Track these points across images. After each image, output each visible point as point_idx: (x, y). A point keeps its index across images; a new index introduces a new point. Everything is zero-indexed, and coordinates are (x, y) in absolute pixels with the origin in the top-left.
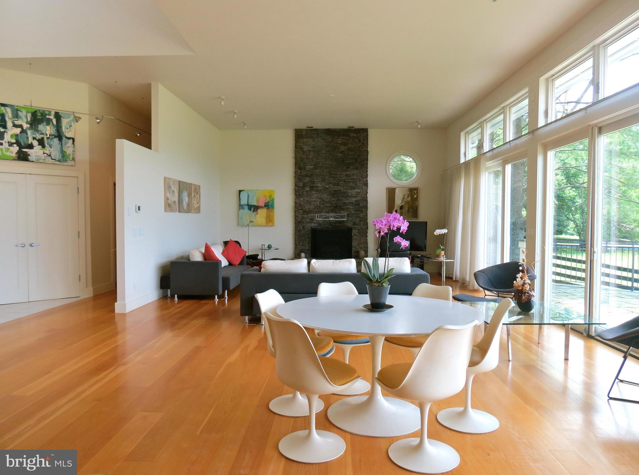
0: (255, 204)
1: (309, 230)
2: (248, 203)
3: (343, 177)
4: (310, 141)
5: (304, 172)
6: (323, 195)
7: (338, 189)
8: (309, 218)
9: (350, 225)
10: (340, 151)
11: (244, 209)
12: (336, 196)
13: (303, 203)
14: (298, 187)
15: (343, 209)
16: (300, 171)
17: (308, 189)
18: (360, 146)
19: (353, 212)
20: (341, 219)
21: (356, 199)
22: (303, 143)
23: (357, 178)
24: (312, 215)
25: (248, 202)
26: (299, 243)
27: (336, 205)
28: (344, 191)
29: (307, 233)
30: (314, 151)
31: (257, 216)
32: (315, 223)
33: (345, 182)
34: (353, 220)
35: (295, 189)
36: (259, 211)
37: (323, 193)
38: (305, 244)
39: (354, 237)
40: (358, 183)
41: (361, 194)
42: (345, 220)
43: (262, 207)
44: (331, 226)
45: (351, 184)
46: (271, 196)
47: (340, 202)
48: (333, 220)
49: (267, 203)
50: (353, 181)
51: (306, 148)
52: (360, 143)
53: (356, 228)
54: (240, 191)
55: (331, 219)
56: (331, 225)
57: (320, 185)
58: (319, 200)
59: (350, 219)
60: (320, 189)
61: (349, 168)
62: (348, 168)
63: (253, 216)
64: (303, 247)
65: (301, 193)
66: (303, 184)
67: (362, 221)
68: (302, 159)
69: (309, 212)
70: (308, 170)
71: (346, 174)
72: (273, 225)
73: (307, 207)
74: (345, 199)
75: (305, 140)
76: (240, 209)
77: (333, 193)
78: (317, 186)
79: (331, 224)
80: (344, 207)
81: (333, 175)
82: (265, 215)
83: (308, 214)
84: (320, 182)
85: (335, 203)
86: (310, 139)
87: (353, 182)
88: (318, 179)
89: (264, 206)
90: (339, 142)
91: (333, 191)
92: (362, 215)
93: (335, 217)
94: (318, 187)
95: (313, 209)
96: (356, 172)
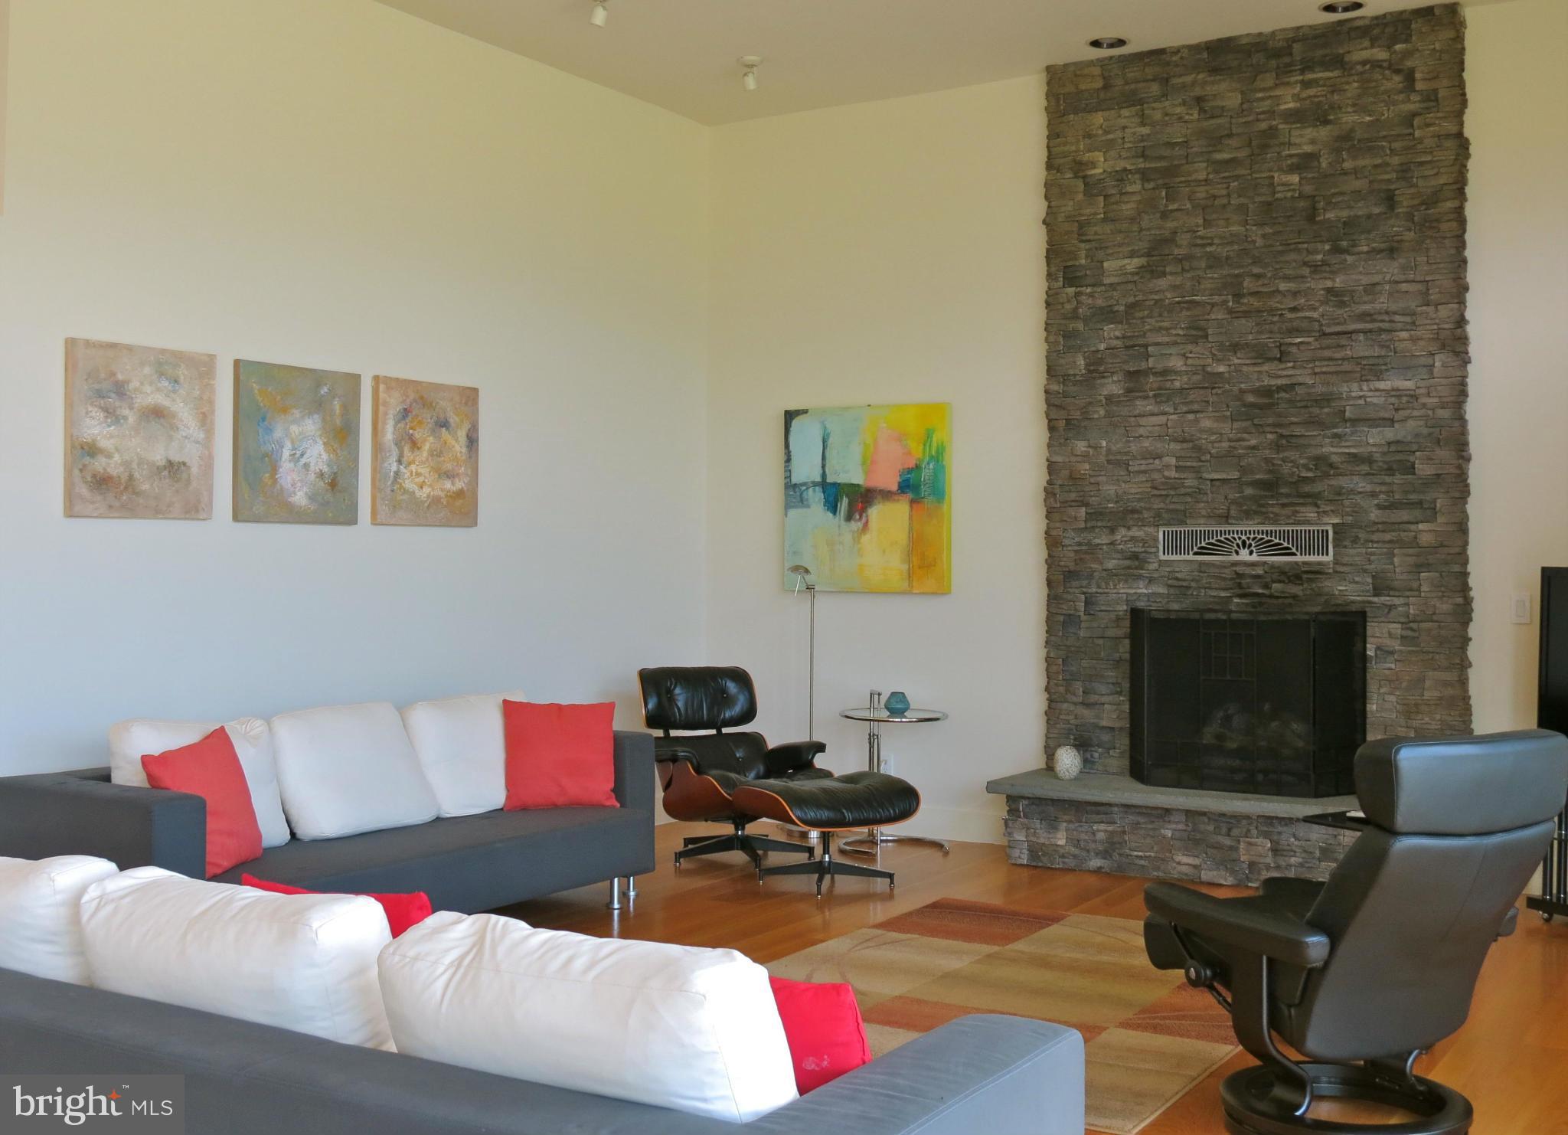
0: (857, 478)
1: (1118, 619)
2: (824, 475)
3: (1315, 309)
4: (1123, 122)
5: (1091, 295)
6: (1197, 421)
7: (1279, 382)
8: (1122, 551)
9: (1349, 591)
10: (1291, 156)
11: (808, 506)
12: (1270, 421)
13: (1087, 466)
14: (1065, 379)
15: (1313, 499)
16: (1071, 290)
17: (1113, 386)
18: (1414, 115)
19: (1374, 515)
20: (1299, 558)
21: (1389, 434)
22: (1088, 135)
23: (1393, 307)
24: (1136, 532)
25: (823, 467)
26: (1067, 691)
27: (1270, 472)
28: (1320, 389)
29: (1111, 633)
30: (1145, 175)
31: (865, 538)
32: (1151, 580)
33: (1325, 334)
34: (1370, 562)
35: (1046, 392)
36: (875, 512)
37: (1196, 407)
38: (1093, 698)
39: (1379, 671)
40: (1404, 335)
41: (1424, 405)
42: (1319, 563)
43: (887, 495)
44: (1241, 596)
45: (1361, 348)
46: (929, 435)
47: (1292, 454)
48: (1253, 564)
49: (910, 471)
50: (1369, 326)
51: (1101, 164)
52: (1414, 97)
53: (1393, 613)
54: (790, 416)
55: (1244, 555)
56: (1238, 591)
57: (1177, 363)
58: (1173, 445)
59: (1354, 554)
60: (1177, 384)
61: (1346, 251)
62: (1337, 250)
63: (848, 538)
64: (1086, 713)
65: (1077, 415)
66: (1087, 365)
67: (1426, 566)
68: (1081, 227)
69: (1126, 515)
70: (1111, 285)
71: (1329, 291)
72: (942, 590)
73: (1110, 489)
74: (1324, 436)
75: (1098, 119)
76: (788, 507)
77: (1253, 405)
78: (1160, 367)
79: (1240, 586)
80: (1318, 487)
81: (1252, 300)
82: (902, 537)
83: (1113, 530)
84: (1175, 343)
85: (1267, 460)
86: (1125, 112)
87: (1370, 331)
88: (1167, 329)
89: (894, 487)
90: (1283, 107)
91: (1256, 392)
92: (1426, 533)
93: (1268, 547)
94: (1165, 372)
95: (1139, 500)
96: (1391, 269)
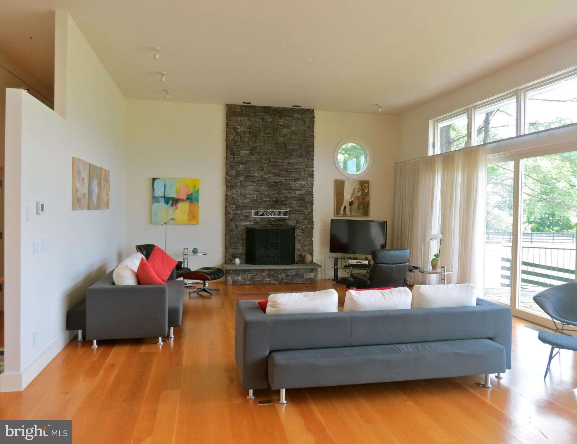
0: (174, 196)
1: (243, 229)
2: (164, 195)
3: (286, 166)
4: (246, 120)
5: (237, 158)
6: (261, 187)
7: (279, 180)
8: (244, 215)
9: (292, 223)
10: (282, 134)
11: (160, 202)
12: (277, 188)
13: (235, 196)
14: (230, 176)
15: (285, 205)
16: (232, 156)
17: (242, 179)
18: (306, 130)
19: (297, 208)
20: (282, 217)
21: (300, 192)
22: (237, 122)
23: (301, 167)
24: (247, 211)
25: (164, 193)
26: (231, 246)
27: (276, 199)
28: (286, 183)
29: (241, 233)
30: (250, 133)
31: (177, 211)
32: (250, 221)
33: (288, 172)
34: (296, 217)
35: (226, 178)
36: (179, 205)
37: (261, 185)
38: (237, 247)
39: (298, 238)
40: (303, 173)
41: (306, 187)
42: (286, 218)
43: (183, 200)
44: (269, 225)
45: (295, 175)
46: (195, 187)
47: (281, 195)
48: (273, 218)
49: (190, 195)
50: (297, 171)
51: (240, 129)
52: (306, 126)
53: (300, 228)
54: (154, 179)
55: (270, 216)
56: (269, 223)
57: (257, 175)
58: (255, 192)
59: (293, 216)
60: (257, 179)
61: (292, 155)
62: (290, 155)
63: (171, 211)
64: (235, 251)
65: (233, 184)
66: (236, 174)
67: (306, 218)
68: (235, 142)
69: (245, 207)
70: (242, 156)
71: (288, 163)
72: (197, 223)
73: (241, 201)
74: (287, 192)
75: (240, 118)
76: (153, 202)
77: (272, 185)
78: (253, 175)
79: (270, 222)
80: (286, 202)
81: (273, 163)
82: (187, 211)
83: (242, 210)
84: (257, 170)
85: (276, 196)
86: (246, 118)
87: (297, 172)
88: (255, 167)
89: (185, 198)
90: (280, 123)
91: (274, 182)
92: (306, 212)
93: (275, 214)
94: (254, 176)
95: (248, 204)
96: (301, 160)
